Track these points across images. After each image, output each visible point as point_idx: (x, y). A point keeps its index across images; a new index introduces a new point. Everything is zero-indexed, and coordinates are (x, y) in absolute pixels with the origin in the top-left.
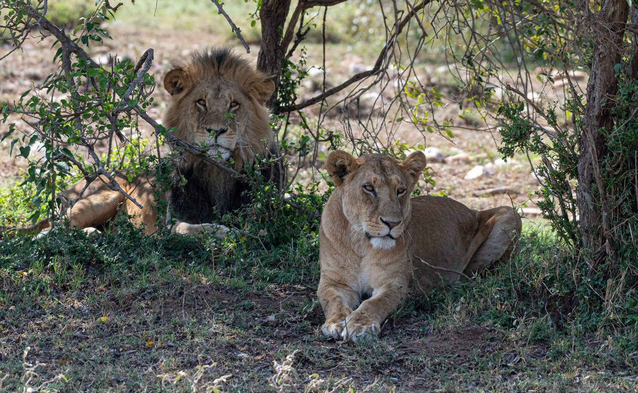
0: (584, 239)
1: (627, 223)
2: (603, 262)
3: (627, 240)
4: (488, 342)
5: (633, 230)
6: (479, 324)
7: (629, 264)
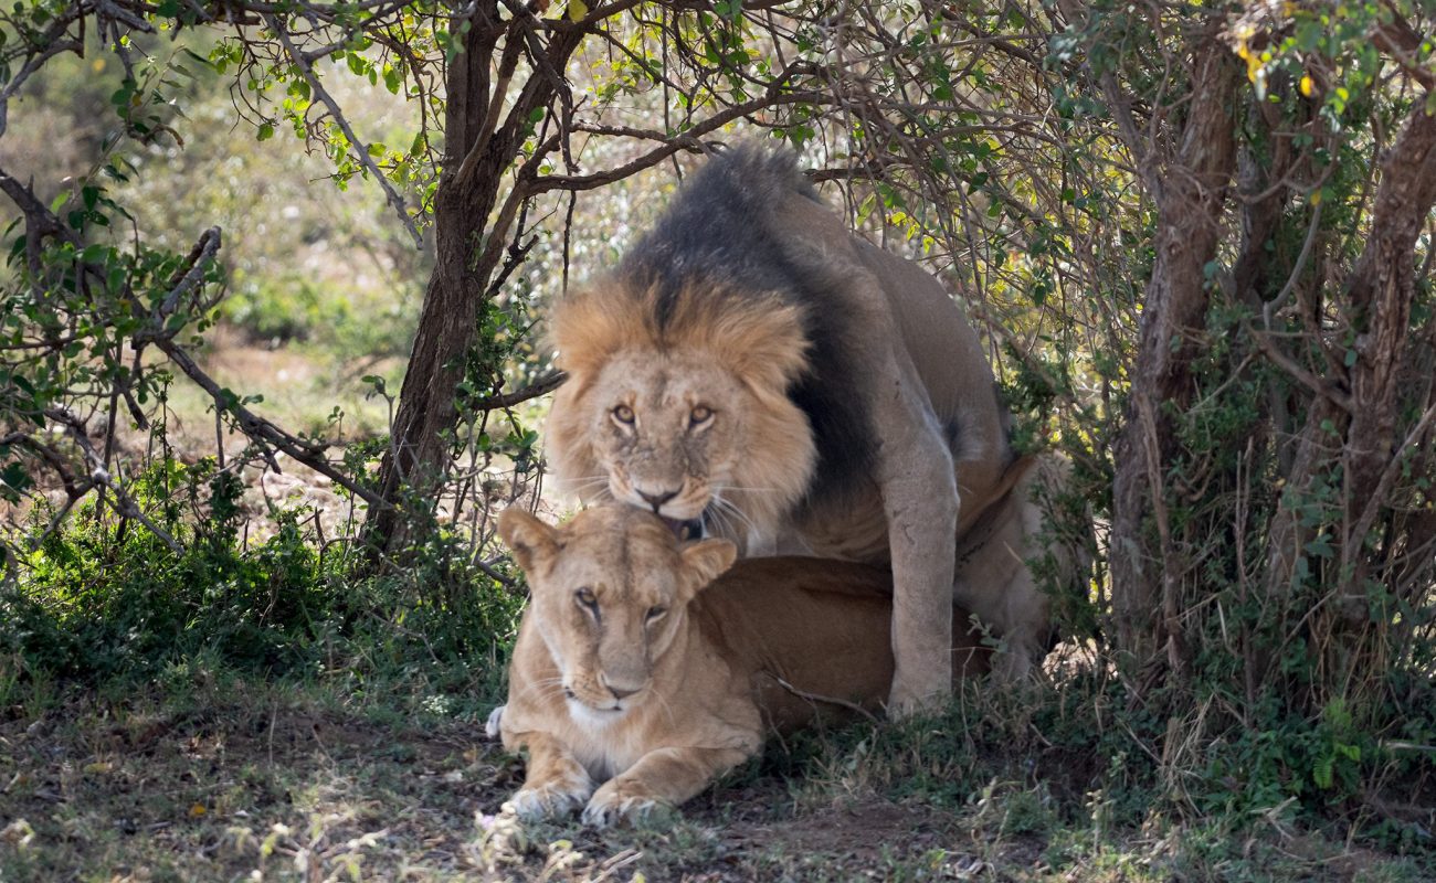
0: (1120, 636)
1: (1213, 605)
2: (1160, 685)
3: (1213, 636)
4: (914, 833)
5: (1227, 617)
6: (894, 801)
7: (1216, 688)
